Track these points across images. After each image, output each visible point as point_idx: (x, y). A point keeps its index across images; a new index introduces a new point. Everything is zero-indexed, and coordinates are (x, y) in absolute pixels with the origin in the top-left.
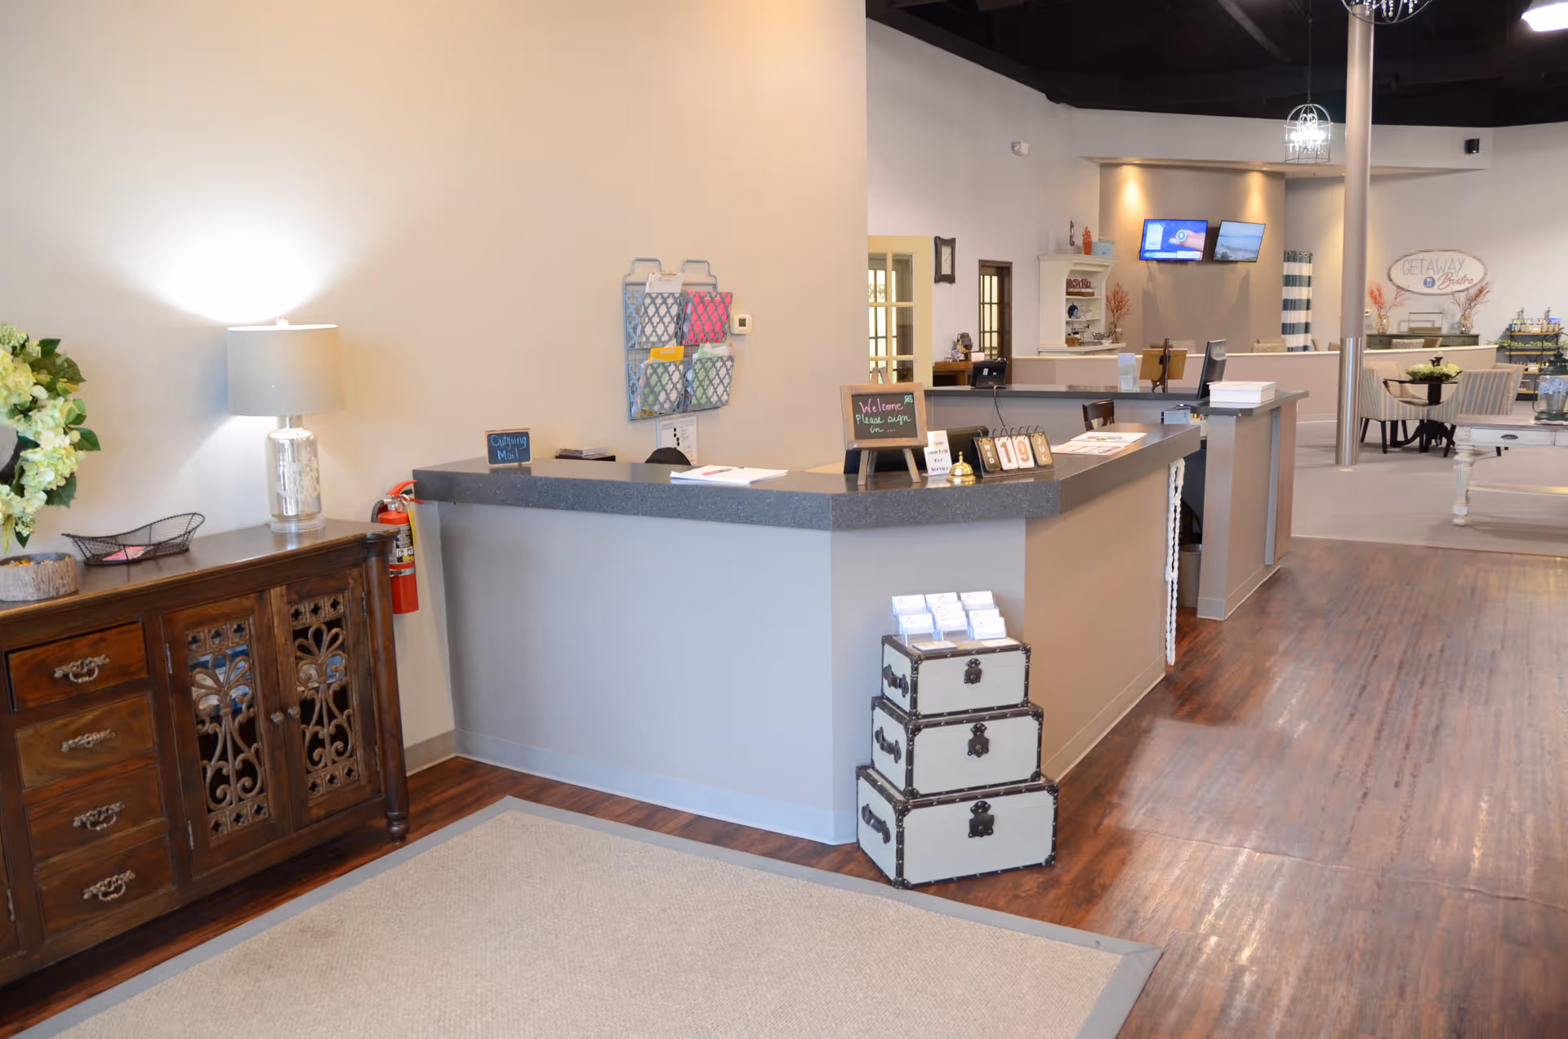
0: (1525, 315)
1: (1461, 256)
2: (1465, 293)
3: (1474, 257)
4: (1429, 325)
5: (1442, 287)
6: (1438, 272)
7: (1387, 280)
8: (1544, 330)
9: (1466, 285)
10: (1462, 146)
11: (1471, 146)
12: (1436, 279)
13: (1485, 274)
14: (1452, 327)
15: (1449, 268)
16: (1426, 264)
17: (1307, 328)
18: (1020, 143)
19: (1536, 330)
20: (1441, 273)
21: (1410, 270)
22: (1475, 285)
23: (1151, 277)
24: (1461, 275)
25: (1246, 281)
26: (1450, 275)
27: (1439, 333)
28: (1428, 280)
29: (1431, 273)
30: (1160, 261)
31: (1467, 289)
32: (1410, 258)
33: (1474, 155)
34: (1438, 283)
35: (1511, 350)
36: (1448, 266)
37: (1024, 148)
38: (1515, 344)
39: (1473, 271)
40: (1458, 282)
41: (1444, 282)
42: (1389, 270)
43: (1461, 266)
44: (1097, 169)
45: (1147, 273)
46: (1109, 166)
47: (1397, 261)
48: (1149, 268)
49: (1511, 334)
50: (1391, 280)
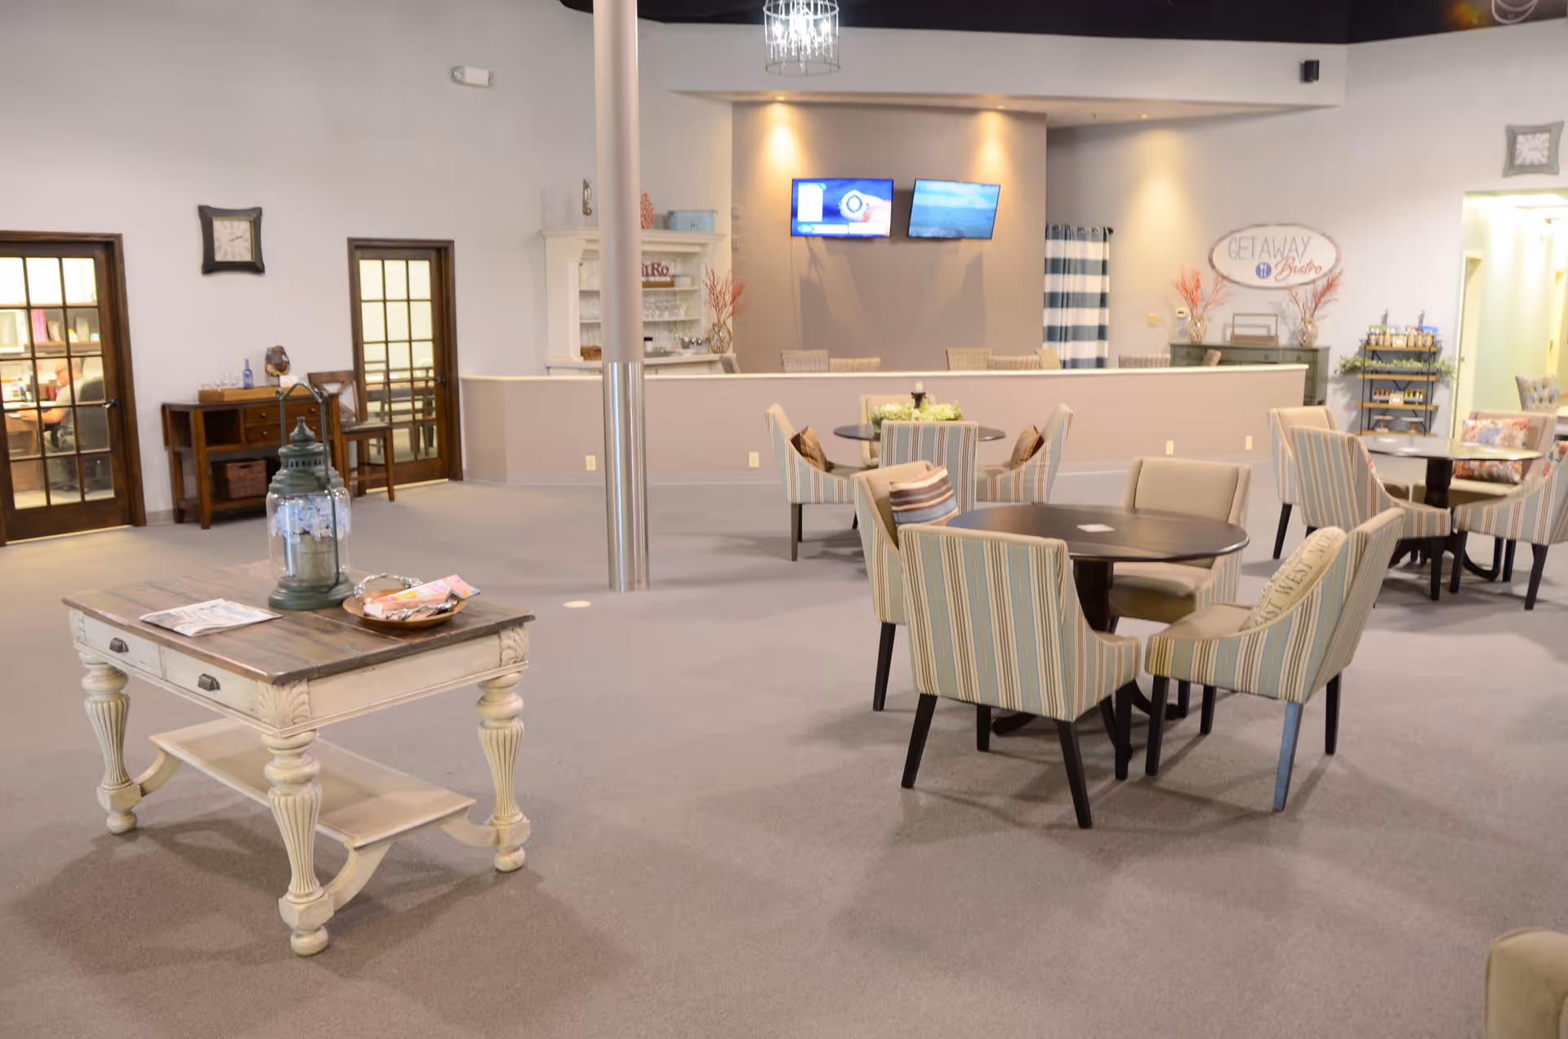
0: (1390, 321)
1: (1306, 233)
2: (1312, 286)
3: (1324, 235)
4: (1262, 332)
5: (1280, 277)
6: (1275, 256)
7: (1209, 267)
8: (1411, 344)
9: (1312, 275)
10: (1296, 72)
11: (1310, 71)
12: (1273, 266)
13: (1338, 260)
14: (1293, 335)
15: (1290, 251)
16: (1259, 243)
17: (1102, 333)
18: (463, 67)
19: (1399, 343)
20: (1279, 257)
21: (1238, 253)
22: (1325, 275)
23: (814, 260)
24: (1305, 261)
25: (976, 265)
26: (1291, 261)
27: (1272, 344)
28: (1262, 267)
29: (1265, 258)
30: (826, 237)
31: (1314, 281)
32: (1237, 236)
33: (1314, 86)
34: (1274, 272)
35: (1365, 372)
36: (1288, 247)
37: (476, 75)
38: (1375, 364)
39: (1322, 255)
40: (1302, 271)
41: (1282, 270)
42: (1212, 251)
43: (1305, 247)
44: (730, 109)
45: (808, 255)
46: (747, 106)
47: (1222, 239)
48: (811, 249)
49: (1371, 351)
50: (1213, 267)
